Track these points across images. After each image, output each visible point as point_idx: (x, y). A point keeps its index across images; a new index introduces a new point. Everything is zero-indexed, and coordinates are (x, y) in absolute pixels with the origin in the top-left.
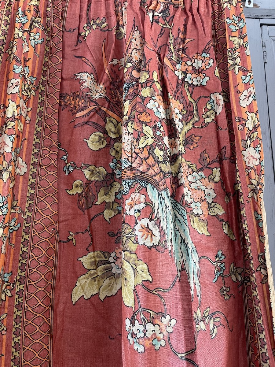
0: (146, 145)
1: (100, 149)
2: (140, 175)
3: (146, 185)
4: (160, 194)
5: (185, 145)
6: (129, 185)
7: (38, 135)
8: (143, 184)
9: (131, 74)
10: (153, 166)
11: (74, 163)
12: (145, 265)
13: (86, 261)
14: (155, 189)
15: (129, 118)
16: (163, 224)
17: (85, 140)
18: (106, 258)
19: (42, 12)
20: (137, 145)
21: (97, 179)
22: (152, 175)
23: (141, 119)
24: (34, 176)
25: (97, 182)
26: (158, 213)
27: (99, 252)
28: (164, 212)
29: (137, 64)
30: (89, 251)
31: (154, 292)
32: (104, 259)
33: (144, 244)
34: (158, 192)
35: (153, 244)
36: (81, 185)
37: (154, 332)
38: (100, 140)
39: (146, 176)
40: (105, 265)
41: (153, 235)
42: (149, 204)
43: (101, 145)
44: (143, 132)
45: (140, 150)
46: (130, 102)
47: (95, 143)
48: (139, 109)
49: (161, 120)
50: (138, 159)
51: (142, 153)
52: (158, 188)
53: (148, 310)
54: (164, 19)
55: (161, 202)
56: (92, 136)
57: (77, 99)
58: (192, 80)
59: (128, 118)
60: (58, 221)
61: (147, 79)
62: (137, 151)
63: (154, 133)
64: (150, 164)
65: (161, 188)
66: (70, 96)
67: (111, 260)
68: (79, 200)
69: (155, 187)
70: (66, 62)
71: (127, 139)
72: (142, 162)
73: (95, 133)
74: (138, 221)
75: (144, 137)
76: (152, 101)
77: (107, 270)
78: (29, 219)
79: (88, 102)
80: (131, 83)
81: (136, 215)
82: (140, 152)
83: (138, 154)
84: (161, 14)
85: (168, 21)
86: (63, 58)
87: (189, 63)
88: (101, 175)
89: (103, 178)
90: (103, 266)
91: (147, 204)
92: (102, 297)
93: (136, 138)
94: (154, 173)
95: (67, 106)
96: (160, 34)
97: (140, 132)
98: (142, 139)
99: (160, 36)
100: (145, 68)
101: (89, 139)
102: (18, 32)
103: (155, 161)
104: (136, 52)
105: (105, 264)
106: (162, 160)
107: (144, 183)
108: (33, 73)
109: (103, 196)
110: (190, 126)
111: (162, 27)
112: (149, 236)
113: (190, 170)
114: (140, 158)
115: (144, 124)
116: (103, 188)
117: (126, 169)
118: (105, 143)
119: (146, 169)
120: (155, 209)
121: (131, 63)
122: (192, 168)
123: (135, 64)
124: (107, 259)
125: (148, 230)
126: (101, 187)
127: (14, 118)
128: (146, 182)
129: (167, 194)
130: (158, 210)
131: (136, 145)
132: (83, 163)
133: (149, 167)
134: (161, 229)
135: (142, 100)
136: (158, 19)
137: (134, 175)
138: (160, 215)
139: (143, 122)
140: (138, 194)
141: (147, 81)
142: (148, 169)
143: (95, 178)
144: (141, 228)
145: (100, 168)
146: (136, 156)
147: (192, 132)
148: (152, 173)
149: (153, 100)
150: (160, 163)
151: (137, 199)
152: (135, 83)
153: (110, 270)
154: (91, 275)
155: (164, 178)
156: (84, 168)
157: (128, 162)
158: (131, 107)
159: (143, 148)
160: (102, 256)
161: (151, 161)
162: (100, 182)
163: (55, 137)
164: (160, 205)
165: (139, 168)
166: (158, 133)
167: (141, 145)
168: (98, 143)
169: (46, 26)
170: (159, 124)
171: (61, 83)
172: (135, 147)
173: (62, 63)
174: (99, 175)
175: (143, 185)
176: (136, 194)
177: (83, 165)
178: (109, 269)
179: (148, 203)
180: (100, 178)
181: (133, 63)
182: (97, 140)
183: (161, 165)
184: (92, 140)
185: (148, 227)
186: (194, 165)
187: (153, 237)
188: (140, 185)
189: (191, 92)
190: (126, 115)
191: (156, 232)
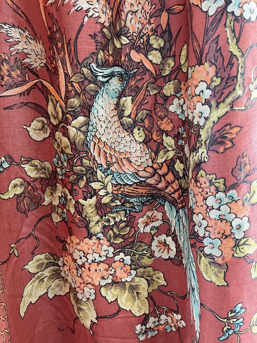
0: (166, 160)
2: (158, 193)
3: (164, 203)
4: (177, 212)
12: (161, 273)
14: (173, 207)
20: (156, 160)
22: (170, 193)
23: (162, 127)
26: (175, 230)
31: (168, 293)
33: (161, 256)
34: (176, 210)
35: (169, 257)
37: (166, 320)
39: (164, 194)
41: (169, 249)
42: (166, 220)
44: (163, 144)
45: (159, 166)
48: (160, 113)
50: (156, 175)
51: (161, 169)
52: (176, 205)
53: (162, 307)
55: (179, 221)
62: (155, 166)
64: (169, 180)
65: (180, 206)
69: (173, 205)
72: (161, 179)
74: (154, 237)
75: (164, 150)
81: (152, 232)
82: (159, 168)
83: (157, 170)
91: (164, 222)
94: (172, 190)
97: (160, 144)
98: (161, 153)
103: (175, 177)
106: (181, 175)
107: (162, 201)
112: (166, 250)
114: (159, 174)
115: (164, 134)
119: (164, 186)
120: (172, 227)
125: (165, 244)
128: (164, 201)
130: (175, 228)
131: (154, 159)
133: (168, 184)
135: (165, 100)
139: (163, 131)
140: (156, 212)
142: (167, 187)
144: (159, 244)
146: (155, 172)
148: (170, 191)
150: (180, 178)
151: (154, 216)
155: (182, 196)
159: (162, 164)
161: (170, 177)
164: (178, 223)
165: (157, 186)
167: (160, 160)
172: (152, 162)
175: (160, 202)
183: (181, 181)
185: (165, 242)
187: (170, 251)
188: (157, 203)
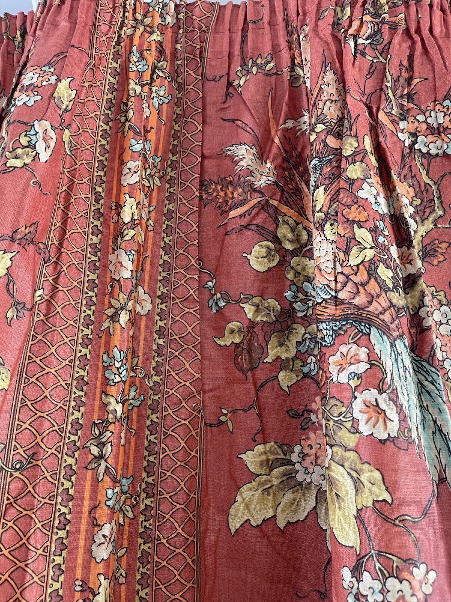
1: (269, 269)
5: (423, 259)
6: (333, 330)
7: (168, 248)
8: (363, 328)
9: (325, 141)
10: (378, 296)
11: (227, 293)
13: (252, 459)
15: (327, 215)
16: (403, 400)
17: (244, 255)
18: (285, 455)
19: (168, 52)
21: (265, 319)
24: (163, 315)
25: (266, 324)
27: (272, 443)
28: (402, 377)
29: (333, 124)
30: (257, 443)
32: (282, 456)
36: (240, 331)
38: (269, 254)
40: (283, 468)
43: (270, 262)
46: (325, 189)
47: (261, 259)
49: (382, 217)
54: (373, 49)
56: (257, 248)
57: (230, 188)
58: (428, 146)
59: (324, 216)
60: (202, 391)
61: (355, 148)
63: (375, 239)
66: (216, 184)
67: (294, 458)
68: (236, 355)
70: (209, 129)
71: (325, 250)
73: (261, 243)
76: (365, 186)
77: (288, 476)
78: (157, 388)
79: (249, 193)
80: (325, 158)
84: (369, 41)
85: (380, 51)
86: (204, 123)
87: (421, 118)
88: (272, 313)
89: (276, 317)
90: (281, 469)
92: (281, 523)
93: (344, 250)
95: (212, 201)
96: (369, 73)
99: (368, 76)
100: (351, 130)
101: (251, 253)
102: (134, 87)
104: (331, 105)
105: (283, 464)
108: (156, 150)
109: (277, 347)
110: (429, 225)
111: (371, 62)
113: (435, 300)
116: (276, 334)
117: (326, 302)
118: (277, 259)
121: (324, 124)
122: (438, 297)
123: (332, 126)
124: (288, 457)
126: (272, 332)
127: (133, 224)
129: (405, 345)
132: (242, 293)
134: (399, 407)
136: (365, 48)
137: (343, 313)
138: (397, 383)
141: (354, 152)
143: (261, 317)
145: (269, 300)
147: (434, 235)
149: (368, 183)
152: (333, 156)
153: (294, 475)
154: (261, 484)
156: (243, 301)
157: (329, 290)
158: (329, 197)
160: (279, 451)
162: (271, 324)
163: (194, 251)
166: (381, 239)
168: (266, 260)
169: (175, 74)
170: (381, 225)
171: (201, 163)
173: (202, 131)
174: (268, 312)
176: (349, 347)
177: (242, 296)
178: (292, 474)
179: (374, 362)
180: (271, 318)
181: (326, 125)
182: (265, 255)
184: (256, 254)
186: (442, 293)
189: (426, 167)
190: (320, 211)
191: (392, 413)
